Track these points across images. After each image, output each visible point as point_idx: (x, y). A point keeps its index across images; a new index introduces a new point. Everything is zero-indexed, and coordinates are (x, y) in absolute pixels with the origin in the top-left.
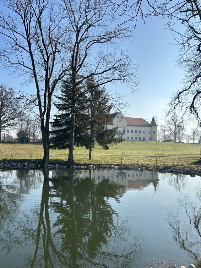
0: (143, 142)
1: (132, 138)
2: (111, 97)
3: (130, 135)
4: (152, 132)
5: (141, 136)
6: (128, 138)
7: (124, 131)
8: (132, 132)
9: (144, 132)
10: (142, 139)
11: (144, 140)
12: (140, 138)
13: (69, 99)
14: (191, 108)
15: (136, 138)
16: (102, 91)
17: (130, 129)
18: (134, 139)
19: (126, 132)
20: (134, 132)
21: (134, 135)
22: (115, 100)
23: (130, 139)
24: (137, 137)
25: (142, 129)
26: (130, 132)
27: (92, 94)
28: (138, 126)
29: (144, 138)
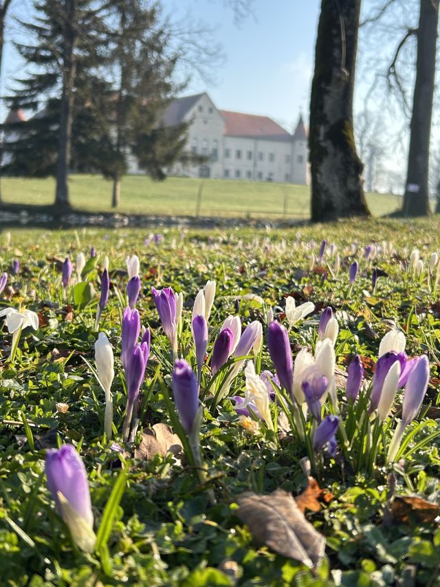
0: (269, 186)
1: (238, 173)
2: (175, 28)
3: (232, 163)
4: (295, 159)
5: (265, 166)
6: (227, 173)
7: (215, 152)
8: (239, 154)
9: (272, 157)
10: (265, 175)
11: (270, 180)
12: (260, 175)
13: (57, 30)
14: (387, 77)
15: (249, 174)
16: (153, 11)
17: (234, 144)
18: (244, 174)
19: (221, 153)
20: (244, 155)
21: (245, 165)
22: (187, 37)
23: (232, 174)
24: (252, 169)
25: (266, 147)
26: (233, 154)
27: (124, 20)
28: (257, 138)
29: (271, 174)
